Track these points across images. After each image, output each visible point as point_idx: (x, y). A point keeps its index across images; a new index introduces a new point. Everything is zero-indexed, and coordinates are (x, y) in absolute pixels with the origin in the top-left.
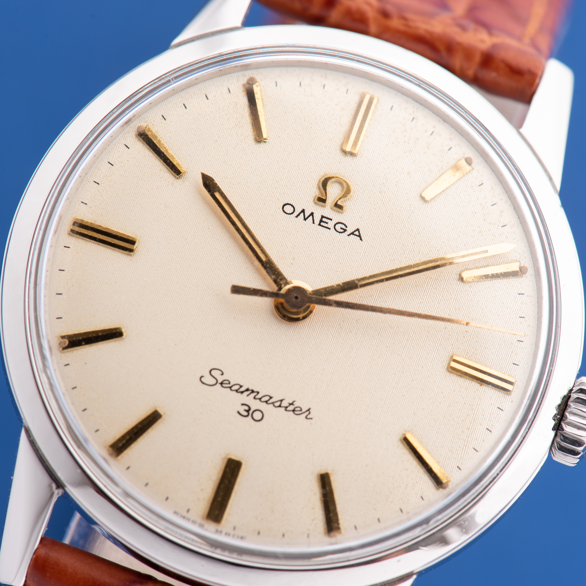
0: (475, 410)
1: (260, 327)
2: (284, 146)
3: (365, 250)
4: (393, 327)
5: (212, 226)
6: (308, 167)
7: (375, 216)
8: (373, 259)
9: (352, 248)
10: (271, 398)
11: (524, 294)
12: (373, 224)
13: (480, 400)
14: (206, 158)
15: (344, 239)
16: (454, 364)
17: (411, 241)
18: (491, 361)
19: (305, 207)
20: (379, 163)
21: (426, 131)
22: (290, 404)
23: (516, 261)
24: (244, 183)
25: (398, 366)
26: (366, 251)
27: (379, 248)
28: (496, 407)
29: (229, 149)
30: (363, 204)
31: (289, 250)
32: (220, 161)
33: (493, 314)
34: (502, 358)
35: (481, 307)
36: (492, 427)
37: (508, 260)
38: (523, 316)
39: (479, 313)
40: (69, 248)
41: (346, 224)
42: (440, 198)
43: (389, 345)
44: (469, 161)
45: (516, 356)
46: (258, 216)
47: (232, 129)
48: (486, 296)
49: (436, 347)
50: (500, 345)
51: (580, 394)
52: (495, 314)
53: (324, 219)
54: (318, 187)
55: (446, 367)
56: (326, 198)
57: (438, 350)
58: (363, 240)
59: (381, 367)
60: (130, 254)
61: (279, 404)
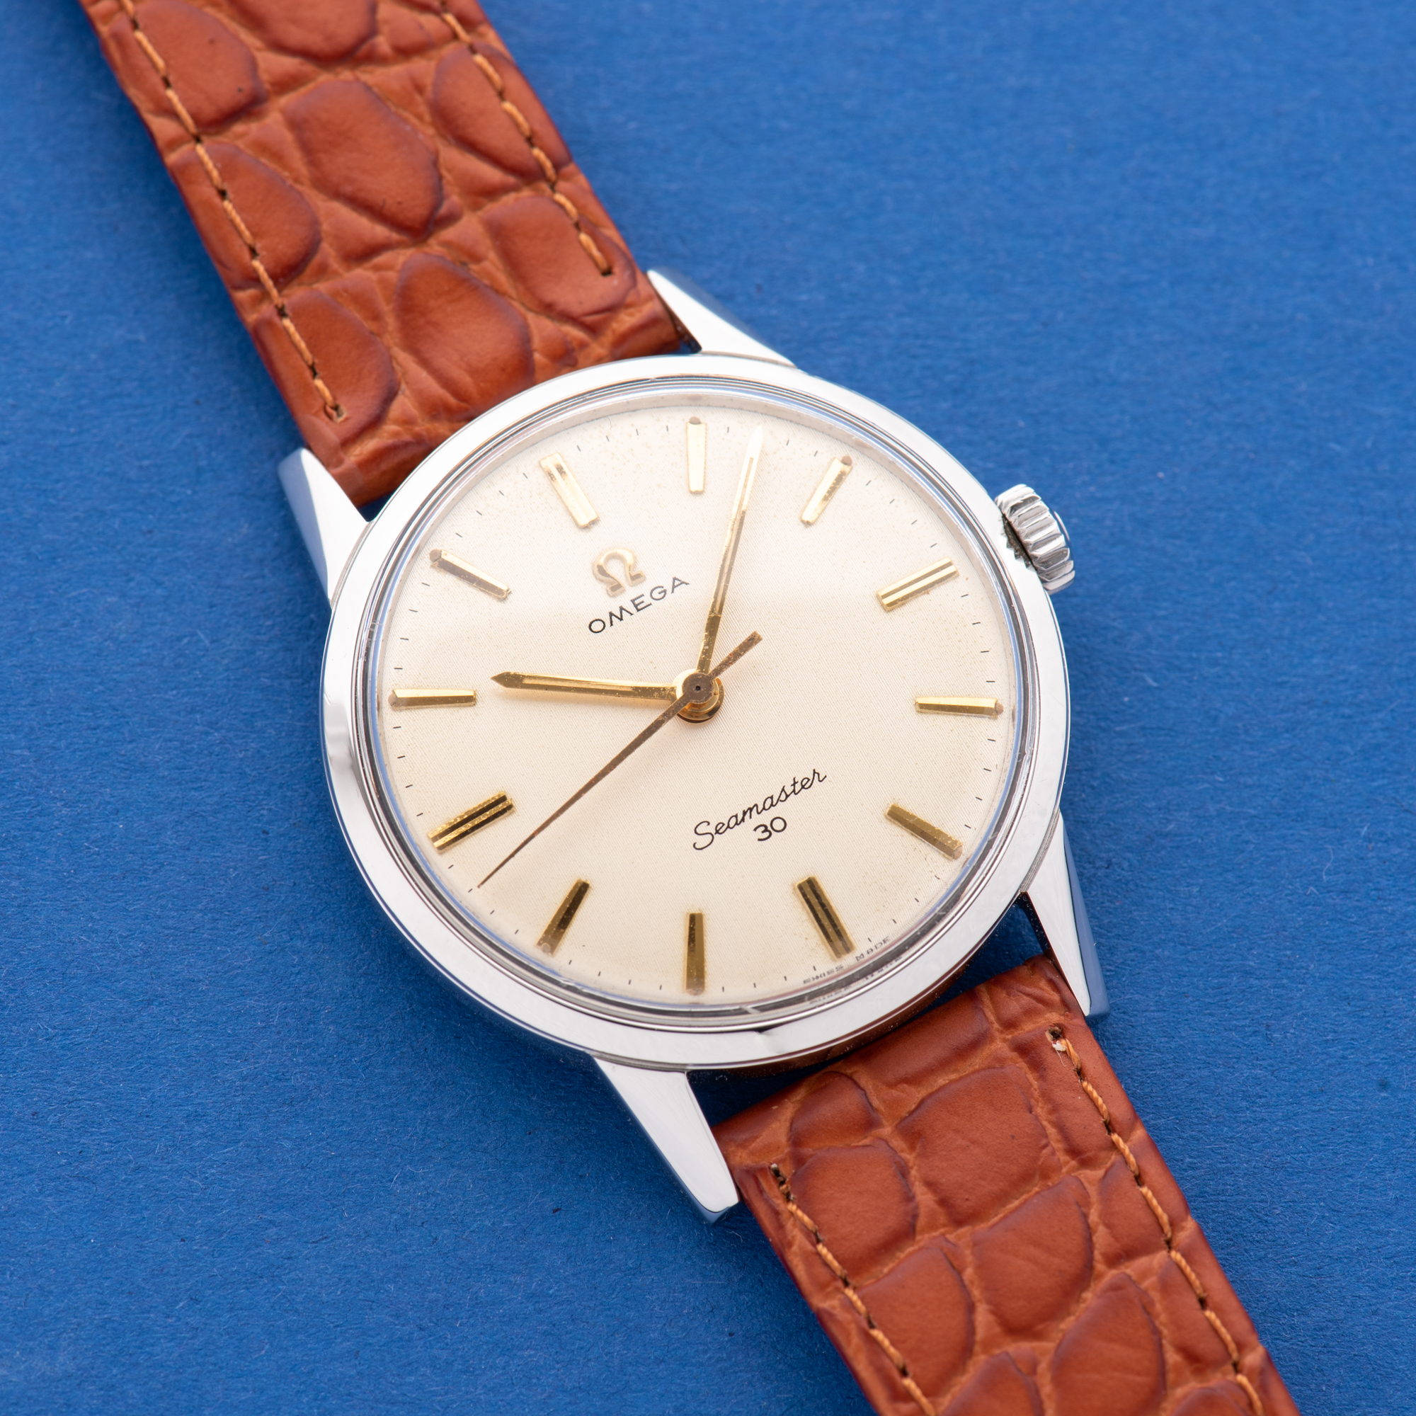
0: (947, 619)
1: (692, 749)
2: (529, 579)
3: (701, 589)
6: (571, 574)
9: (689, 600)
10: (772, 798)
11: (871, 481)
12: (681, 561)
13: (941, 606)
14: (478, 661)
15: (673, 600)
16: (887, 601)
19: (608, 609)
20: (625, 505)
21: (630, 436)
23: (832, 460)
24: (534, 647)
28: (959, 597)
29: (487, 633)
30: (653, 553)
31: (639, 660)
32: (492, 651)
35: (851, 529)
36: (976, 619)
38: (892, 500)
40: (453, 865)
41: (660, 585)
44: (695, 422)
45: (925, 538)
47: (469, 614)
48: (845, 516)
50: (905, 543)
51: (1017, 513)
52: (869, 523)
53: (637, 602)
54: (599, 580)
55: (883, 611)
56: (617, 582)
58: (686, 582)
60: (511, 811)
61: (785, 795)
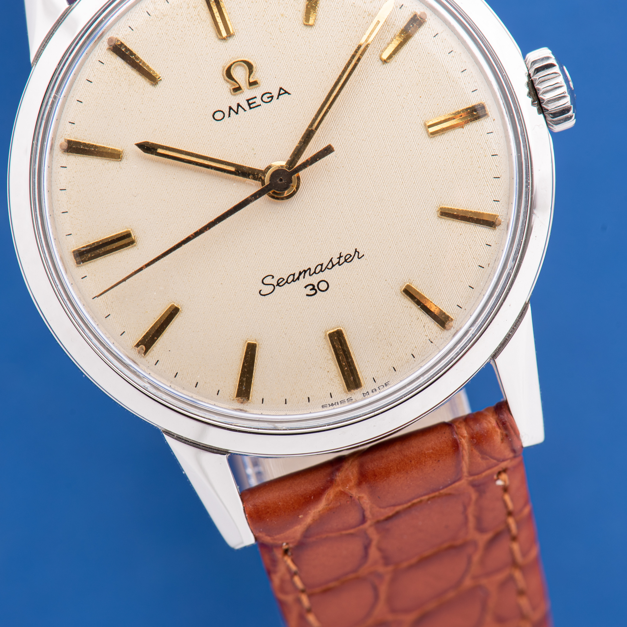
0: (473, 149)
1: (271, 219)
2: (176, 72)
3: (298, 99)
4: (365, 139)
5: (175, 174)
6: (207, 72)
7: (285, 68)
8: (310, 101)
9: (288, 106)
10: (322, 265)
11: (438, 34)
12: (288, 75)
13: (471, 139)
14: (129, 128)
15: (277, 104)
16: (431, 130)
17: (326, 64)
18: (455, 103)
19: (229, 104)
20: (255, 26)
22: (339, 258)
24: (171, 124)
25: (392, 165)
26: (300, 99)
27: (307, 89)
28: (486, 134)
29: (139, 107)
30: (269, 67)
31: (244, 146)
32: (140, 122)
33: (428, 68)
34: (461, 95)
35: (416, 70)
36: (494, 151)
37: (405, 18)
38: (450, 51)
39: (418, 76)
40: (86, 276)
41: (269, 92)
42: (320, 14)
43: (374, 154)
45: (469, 84)
46: (201, 139)
47: (129, 91)
48: (413, 59)
49: (408, 128)
50: (452, 86)
51: (538, 74)
52: (430, 67)
53: (250, 102)
54: (226, 82)
55: (427, 137)
56: (239, 85)
57: (411, 128)
58: (291, 93)
59: (381, 176)
60: (133, 245)
61: (332, 265)
